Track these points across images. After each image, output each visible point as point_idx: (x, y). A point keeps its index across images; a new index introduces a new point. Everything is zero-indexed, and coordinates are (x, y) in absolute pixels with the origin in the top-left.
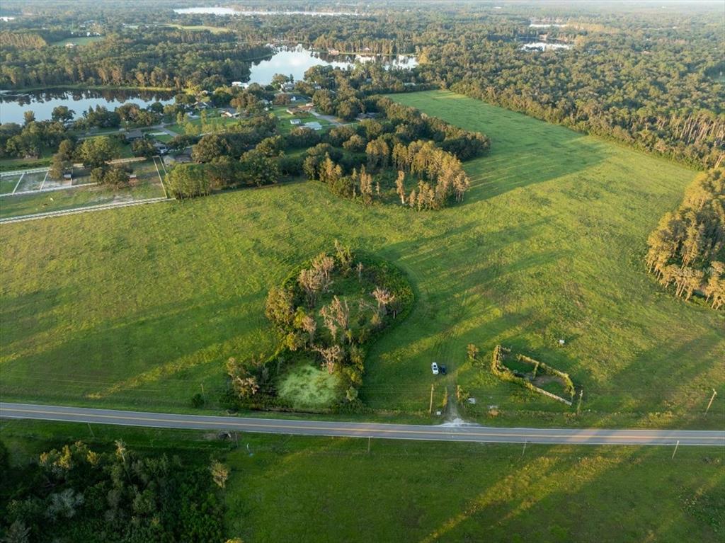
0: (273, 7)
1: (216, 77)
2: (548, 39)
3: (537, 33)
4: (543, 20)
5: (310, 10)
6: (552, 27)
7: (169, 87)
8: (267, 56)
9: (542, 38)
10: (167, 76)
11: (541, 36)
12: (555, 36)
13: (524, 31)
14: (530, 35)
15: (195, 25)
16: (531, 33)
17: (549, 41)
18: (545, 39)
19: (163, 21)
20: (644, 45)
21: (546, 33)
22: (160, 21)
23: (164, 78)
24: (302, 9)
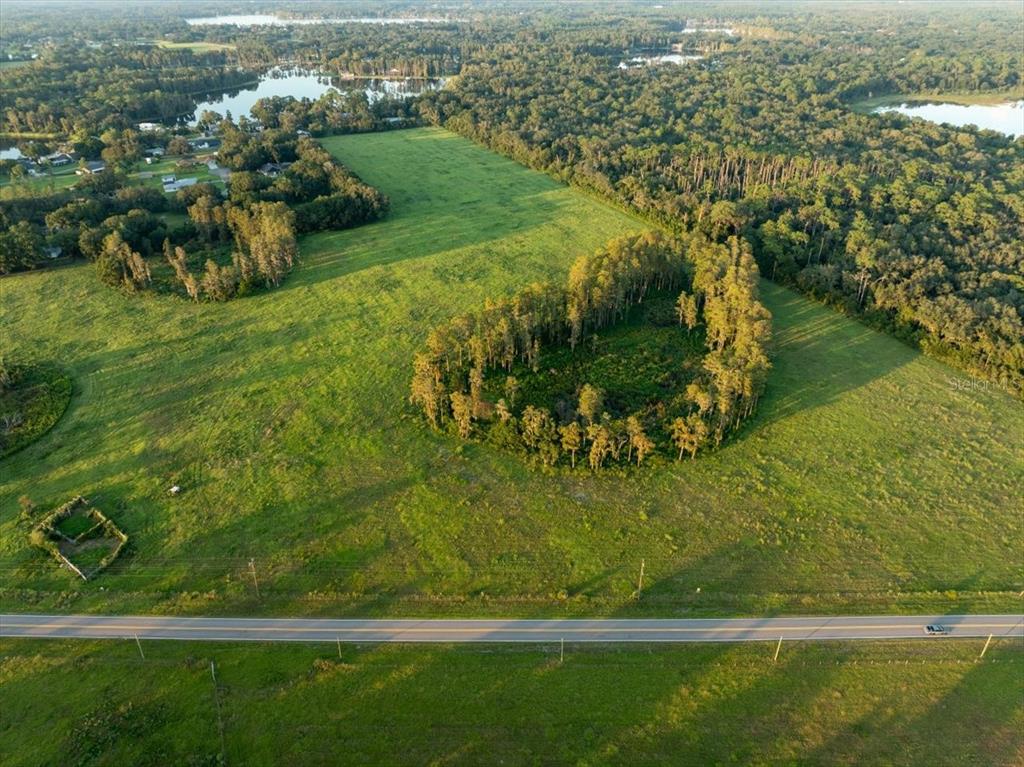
0: (332, 14)
1: (114, 117)
2: (683, 50)
3: (668, 42)
4: (708, 23)
5: (385, 15)
6: (699, 32)
7: (53, 132)
8: (250, 83)
9: (676, 48)
10: (51, 117)
11: (674, 45)
12: (693, 45)
13: (649, 39)
14: (658, 45)
15: (192, 42)
16: (660, 41)
17: (685, 52)
18: (680, 50)
19: (152, 36)
20: (801, 55)
21: (681, 42)
22: (148, 37)
23: (47, 119)
24: (373, 15)
